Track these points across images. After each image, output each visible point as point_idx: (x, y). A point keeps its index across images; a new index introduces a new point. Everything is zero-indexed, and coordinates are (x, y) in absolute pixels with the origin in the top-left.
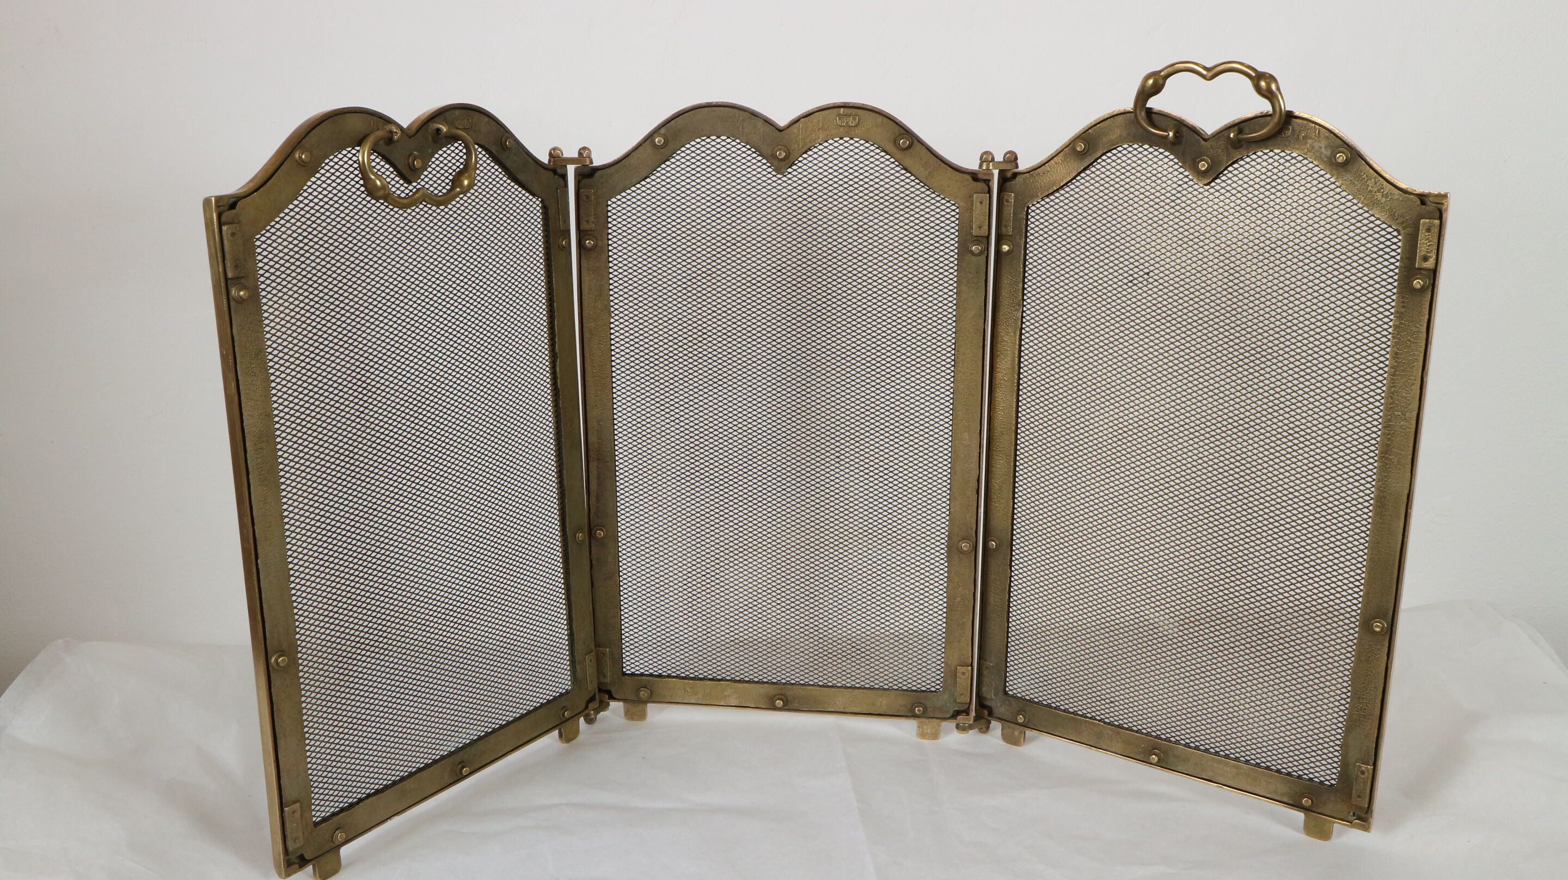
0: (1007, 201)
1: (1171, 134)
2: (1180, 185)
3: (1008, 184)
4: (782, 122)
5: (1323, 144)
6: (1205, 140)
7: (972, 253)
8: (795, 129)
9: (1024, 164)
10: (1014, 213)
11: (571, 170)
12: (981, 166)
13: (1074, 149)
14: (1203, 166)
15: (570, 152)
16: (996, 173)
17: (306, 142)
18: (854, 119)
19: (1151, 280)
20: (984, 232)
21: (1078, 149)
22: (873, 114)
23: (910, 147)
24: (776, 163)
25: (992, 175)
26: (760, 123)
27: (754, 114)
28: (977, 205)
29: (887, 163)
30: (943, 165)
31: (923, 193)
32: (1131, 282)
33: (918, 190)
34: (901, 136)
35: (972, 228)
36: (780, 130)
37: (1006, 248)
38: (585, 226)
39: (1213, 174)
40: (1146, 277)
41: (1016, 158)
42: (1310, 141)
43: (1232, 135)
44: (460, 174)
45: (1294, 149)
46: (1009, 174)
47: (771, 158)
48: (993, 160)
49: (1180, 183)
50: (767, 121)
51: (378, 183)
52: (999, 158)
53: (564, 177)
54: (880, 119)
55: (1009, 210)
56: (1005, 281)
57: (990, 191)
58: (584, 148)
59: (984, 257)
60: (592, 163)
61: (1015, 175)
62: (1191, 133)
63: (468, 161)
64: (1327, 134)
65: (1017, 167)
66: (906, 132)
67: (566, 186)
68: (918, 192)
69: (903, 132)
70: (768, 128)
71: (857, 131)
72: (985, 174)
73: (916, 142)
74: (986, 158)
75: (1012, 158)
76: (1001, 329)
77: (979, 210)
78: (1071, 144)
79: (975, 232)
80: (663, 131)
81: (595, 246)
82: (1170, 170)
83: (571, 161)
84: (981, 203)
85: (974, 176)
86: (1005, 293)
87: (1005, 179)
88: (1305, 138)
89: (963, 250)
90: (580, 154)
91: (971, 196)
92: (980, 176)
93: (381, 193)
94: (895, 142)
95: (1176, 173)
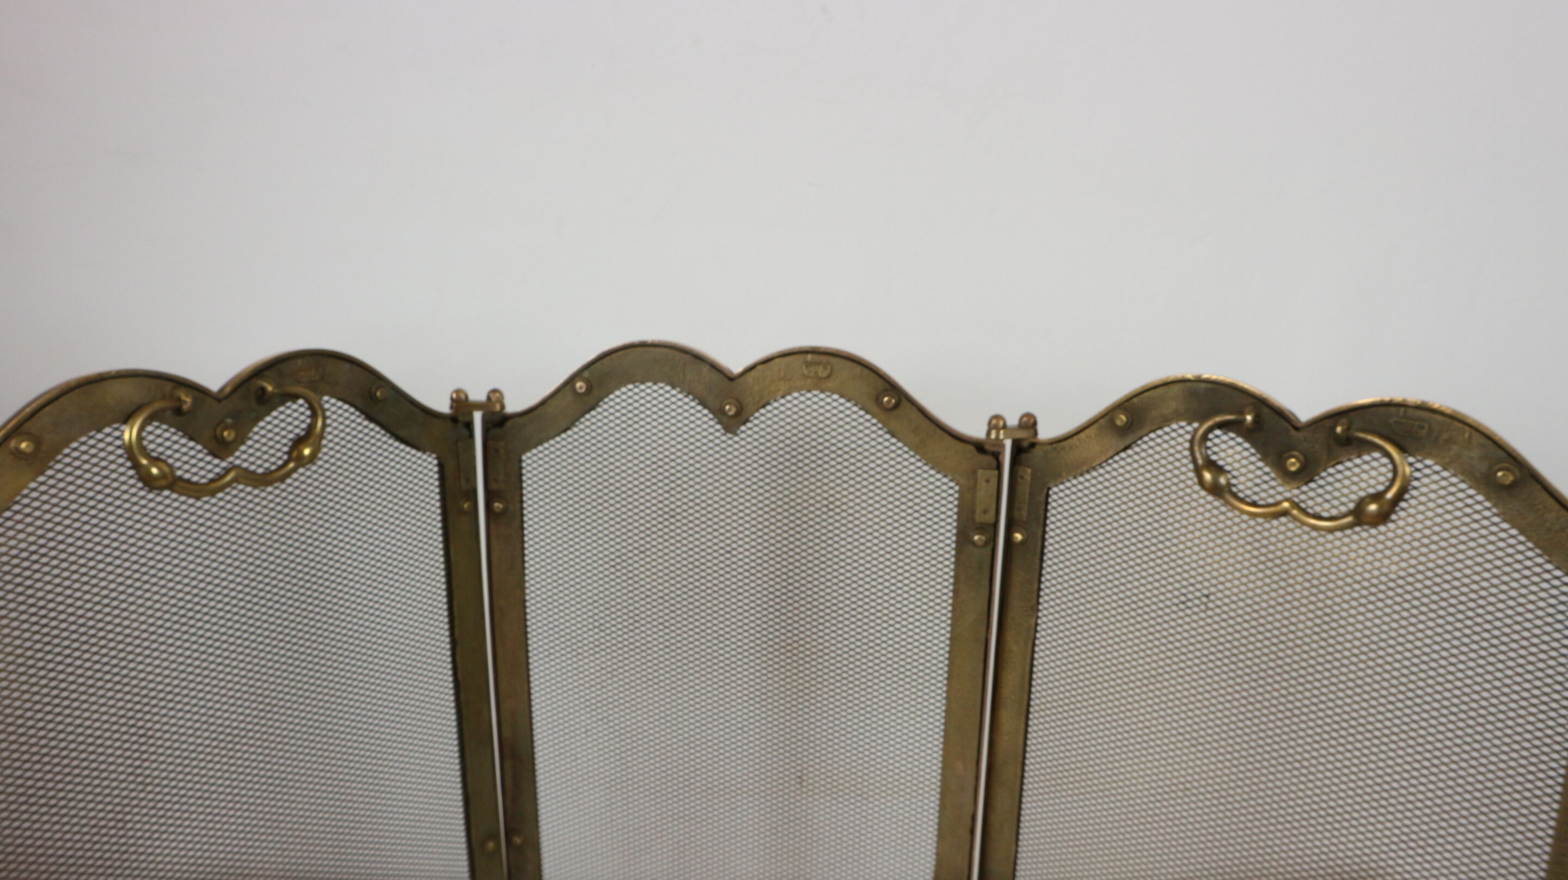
0: (1022, 478)
1: (1249, 418)
2: (1257, 485)
3: (1024, 457)
4: (736, 368)
5: (1475, 453)
6: (1297, 429)
7: (973, 543)
8: (750, 378)
9: (1046, 432)
10: (1031, 495)
11: (478, 417)
12: (989, 433)
13: (1112, 422)
14: (1293, 464)
15: (477, 394)
16: (1008, 444)
17: (31, 426)
18: (825, 368)
19: (1211, 605)
20: (990, 518)
21: (1119, 423)
22: (849, 364)
23: (896, 406)
24: (725, 420)
25: (1003, 446)
26: (706, 369)
27: (698, 358)
28: (982, 484)
29: (867, 424)
30: (939, 431)
31: (912, 464)
32: (1183, 603)
33: (906, 460)
34: (885, 392)
35: (974, 512)
36: (731, 378)
37: (1018, 537)
38: (494, 486)
39: (1306, 474)
40: (1204, 599)
41: (1035, 424)
42: (1455, 448)
43: (1339, 429)
44: (299, 442)
45: (1428, 456)
46: (1025, 444)
47: (719, 414)
48: (1005, 427)
49: (1258, 481)
50: (715, 367)
51: (155, 471)
52: (1013, 421)
53: (469, 426)
54: (858, 369)
55: (1024, 489)
56: (1018, 577)
57: (999, 467)
58: (495, 391)
59: (989, 549)
60: (503, 407)
61: (1033, 445)
62: (1277, 417)
63: (310, 428)
64: (1483, 440)
65: (1036, 434)
66: (892, 387)
67: (471, 435)
68: (906, 463)
69: (888, 387)
70: (715, 376)
71: (829, 384)
72: (994, 445)
73: (905, 402)
74: (996, 423)
75: (1029, 423)
76: (1010, 637)
77: (984, 491)
78: (1108, 415)
79: (979, 518)
80: (586, 374)
81: (504, 512)
82: (1245, 462)
83: (478, 406)
84: (988, 481)
85: (979, 447)
86: (1015, 591)
87: (1019, 450)
88: (1449, 441)
89: (963, 539)
90: (489, 398)
91: (974, 472)
92: (987, 447)
93: (163, 483)
94: (878, 400)
95: (1252, 467)
